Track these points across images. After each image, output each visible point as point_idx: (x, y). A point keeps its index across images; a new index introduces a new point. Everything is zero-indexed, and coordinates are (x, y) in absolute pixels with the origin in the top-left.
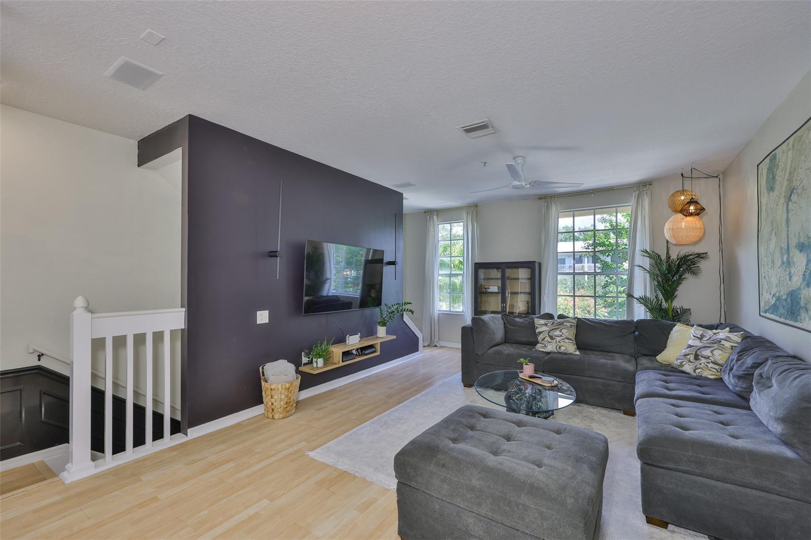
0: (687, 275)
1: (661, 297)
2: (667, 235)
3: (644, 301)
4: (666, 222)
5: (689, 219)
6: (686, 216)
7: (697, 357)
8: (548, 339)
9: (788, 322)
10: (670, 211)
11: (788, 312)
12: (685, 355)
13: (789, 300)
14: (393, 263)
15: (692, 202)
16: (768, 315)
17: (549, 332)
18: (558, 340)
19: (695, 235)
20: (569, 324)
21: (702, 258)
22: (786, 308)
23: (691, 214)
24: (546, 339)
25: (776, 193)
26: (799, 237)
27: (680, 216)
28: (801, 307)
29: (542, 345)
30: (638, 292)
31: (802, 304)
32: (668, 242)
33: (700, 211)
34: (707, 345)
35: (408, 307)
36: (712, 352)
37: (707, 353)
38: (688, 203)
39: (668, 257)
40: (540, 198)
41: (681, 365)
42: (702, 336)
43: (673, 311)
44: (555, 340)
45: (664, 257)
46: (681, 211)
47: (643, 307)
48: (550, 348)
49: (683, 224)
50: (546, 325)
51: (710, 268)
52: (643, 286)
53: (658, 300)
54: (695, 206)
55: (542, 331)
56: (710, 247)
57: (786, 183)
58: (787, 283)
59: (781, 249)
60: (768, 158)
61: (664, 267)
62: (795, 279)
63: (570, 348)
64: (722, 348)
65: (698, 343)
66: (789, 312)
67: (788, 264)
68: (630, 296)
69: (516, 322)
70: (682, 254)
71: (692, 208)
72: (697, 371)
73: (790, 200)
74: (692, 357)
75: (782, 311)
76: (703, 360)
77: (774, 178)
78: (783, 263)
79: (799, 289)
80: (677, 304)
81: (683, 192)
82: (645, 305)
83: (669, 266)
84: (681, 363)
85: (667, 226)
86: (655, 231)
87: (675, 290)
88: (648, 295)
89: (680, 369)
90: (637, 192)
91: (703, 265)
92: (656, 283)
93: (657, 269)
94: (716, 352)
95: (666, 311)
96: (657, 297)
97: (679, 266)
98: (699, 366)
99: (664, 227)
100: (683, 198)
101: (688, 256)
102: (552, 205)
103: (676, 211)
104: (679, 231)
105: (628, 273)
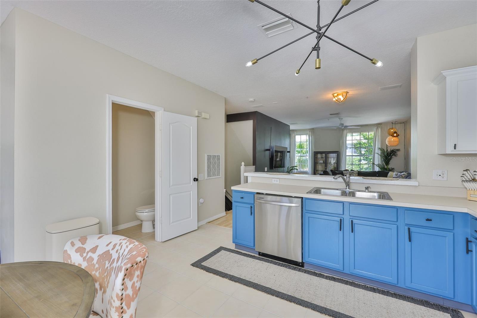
0: (393, 157)
1: (384, 164)
2: (387, 143)
3: (378, 166)
4: (387, 138)
5: (394, 138)
6: (393, 137)
10: (388, 135)
14: (289, 152)
15: (395, 133)
19: (396, 143)
20: (355, 173)
21: (398, 151)
23: (395, 137)
30: (376, 162)
32: (387, 145)
33: (398, 136)
35: (295, 168)
38: (394, 133)
39: (387, 150)
42: (397, 174)
43: (388, 169)
45: (386, 150)
46: (392, 136)
47: (378, 168)
49: (392, 139)
51: (401, 154)
52: (378, 160)
53: (383, 165)
54: (396, 134)
56: (401, 147)
61: (386, 154)
68: (373, 164)
69: (336, 172)
70: (392, 149)
71: (395, 135)
80: (390, 166)
81: (392, 128)
82: (379, 167)
83: (387, 153)
85: (387, 140)
86: (383, 141)
87: (389, 162)
88: (380, 163)
90: (376, 127)
91: (398, 153)
92: (383, 159)
93: (383, 154)
95: (386, 169)
96: (383, 164)
97: (391, 153)
99: (386, 140)
100: (392, 131)
101: (394, 150)
102: (345, 130)
103: (390, 135)
104: (391, 142)
105: (373, 156)
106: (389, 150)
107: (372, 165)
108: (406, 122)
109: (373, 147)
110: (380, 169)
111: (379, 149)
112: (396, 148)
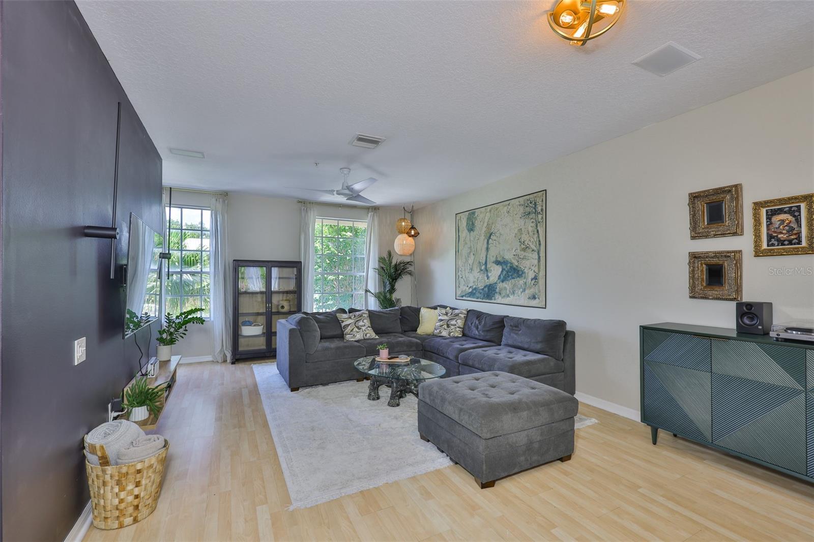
2: (396, 248)
3: (379, 295)
4: (396, 238)
5: (410, 238)
7: (448, 326)
8: (356, 329)
9: (484, 300)
10: (396, 231)
11: (484, 296)
12: (441, 326)
13: (486, 289)
15: (412, 228)
16: (464, 298)
17: (355, 323)
18: (364, 329)
19: (410, 250)
20: (364, 316)
21: (410, 265)
22: (482, 294)
23: (412, 236)
24: (354, 330)
25: (476, 233)
26: (497, 257)
27: (406, 235)
28: (496, 293)
29: (352, 336)
30: (371, 288)
31: (497, 290)
32: (391, 252)
33: (417, 235)
34: (452, 318)
36: (456, 321)
37: (453, 322)
38: (410, 228)
39: (391, 263)
40: (300, 202)
41: (440, 332)
43: (392, 300)
44: (361, 330)
46: (405, 233)
48: (359, 336)
49: (407, 242)
50: (350, 318)
52: (374, 283)
54: (415, 231)
55: (349, 323)
57: (484, 229)
58: (485, 281)
59: (480, 263)
60: (468, 212)
61: (392, 270)
62: (492, 279)
63: (371, 334)
64: (460, 318)
65: (445, 318)
66: (486, 295)
67: (487, 270)
68: (367, 291)
70: (400, 260)
72: (452, 334)
73: (490, 237)
74: (445, 326)
75: (478, 294)
76: (452, 327)
77: (473, 224)
78: (481, 270)
79: (496, 283)
81: (404, 219)
82: (377, 297)
84: (440, 331)
85: (397, 242)
89: (440, 335)
94: (458, 321)
97: (397, 270)
98: (451, 331)
99: (394, 242)
100: (405, 224)
101: (401, 263)
102: (311, 210)
103: (401, 232)
104: (402, 245)
105: (365, 274)
106: (394, 262)
107: (364, 292)
109: (365, 256)
110: (377, 301)
111: (381, 260)
112: (408, 259)
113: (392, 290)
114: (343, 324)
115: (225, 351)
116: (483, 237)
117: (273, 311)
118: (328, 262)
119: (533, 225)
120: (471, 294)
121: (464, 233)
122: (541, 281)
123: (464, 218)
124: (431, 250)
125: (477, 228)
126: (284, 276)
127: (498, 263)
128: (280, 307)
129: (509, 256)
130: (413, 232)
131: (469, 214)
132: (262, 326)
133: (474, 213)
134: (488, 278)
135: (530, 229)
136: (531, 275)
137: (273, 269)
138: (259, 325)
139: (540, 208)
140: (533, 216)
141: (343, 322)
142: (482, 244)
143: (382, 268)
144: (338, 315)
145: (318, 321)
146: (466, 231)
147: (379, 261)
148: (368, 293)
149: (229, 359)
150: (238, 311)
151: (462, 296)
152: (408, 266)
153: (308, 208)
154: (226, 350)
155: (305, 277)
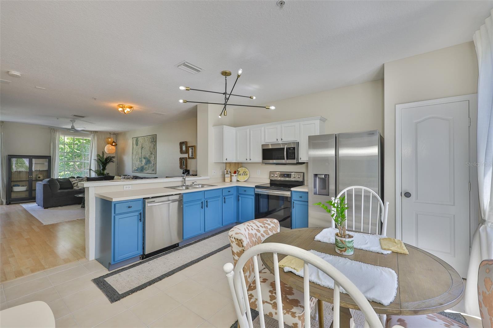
0: (109, 163)
1: (101, 169)
2: (106, 150)
4: (105, 146)
5: (113, 146)
10: (106, 143)
13: (141, 168)
15: (114, 142)
16: (135, 172)
19: (112, 152)
21: (114, 158)
23: (114, 146)
25: (138, 146)
26: (144, 156)
27: (110, 145)
29: (77, 187)
30: (93, 168)
31: (144, 168)
32: (104, 152)
38: (112, 142)
39: (103, 157)
40: (50, 128)
43: (105, 174)
47: (94, 173)
51: (115, 161)
52: (94, 166)
53: (100, 171)
55: (76, 182)
57: (141, 145)
59: (139, 158)
62: (143, 164)
66: (141, 171)
67: (141, 161)
68: (90, 170)
71: (114, 144)
73: (142, 149)
75: (139, 170)
77: (138, 143)
78: (140, 161)
79: (144, 166)
81: (110, 138)
82: (96, 172)
83: (103, 160)
85: (106, 148)
86: (99, 149)
88: (96, 169)
90: (93, 134)
92: (101, 165)
93: (99, 161)
97: (107, 160)
100: (110, 140)
101: (109, 157)
102: (57, 132)
103: (108, 144)
104: (109, 149)
105: (89, 162)
106: (105, 157)
107: (88, 170)
108: (117, 134)
109: (89, 153)
110: (96, 174)
111: (98, 155)
112: (112, 155)
113: (104, 169)
114: (73, 183)
115: (2, 200)
116: (140, 148)
117: (33, 179)
118: (71, 155)
119: (153, 145)
120: (137, 170)
121: (135, 146)
122: (155, 165)
123: (135, 139)
124: (123, 151)
125: (139, 145)
126: (40, 163)
127: (145, 158)
128: (37, 178)
129: (147, 156)
130: (115, 144)
131: (137, 139)
132: (26, 187)
133: (138, 139)
134: (142, 164)
135: (153, 147)
136: (153, 163)
137: (33, 159)
138: (24, 186)
139: (155, 140)
140: (153, 142)
141: (72, 182)
142: (140, 151)
143: (99, 159)
144: (70, 179)
145: (59, 182)
146: (135, 145)
147: (97, 156)
148: (91, 171)
149: (4, 203)
150: (11, 180)
151: (134, 171)
152: (112, 158)
153: (55, 131)
154: (3, 198)
155: (53, 163)
